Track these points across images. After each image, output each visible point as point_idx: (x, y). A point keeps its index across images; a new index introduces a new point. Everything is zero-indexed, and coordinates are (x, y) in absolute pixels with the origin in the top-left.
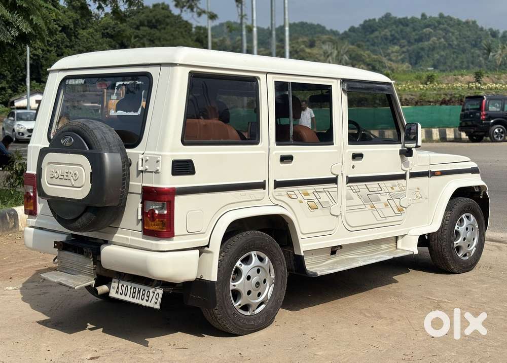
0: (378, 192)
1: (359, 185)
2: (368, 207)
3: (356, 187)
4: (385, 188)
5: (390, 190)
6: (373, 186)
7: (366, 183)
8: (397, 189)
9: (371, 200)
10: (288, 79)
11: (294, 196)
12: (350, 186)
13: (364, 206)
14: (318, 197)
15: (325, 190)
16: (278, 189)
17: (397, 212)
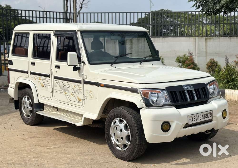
0: (67, 87)
1: (59, 81)
2: (64, 93)
3: (58, 82)
4: (71, 85)
5: (74, 88)
6: (66, 83)
7: (62, 81)
8: (77, 88)
9: (65, 90)
10: (37, 32)
11: (36, 79)
12: (56, 80)
13: (61, 92)
14: (44, 82)
15: (46, 79)
16: (32, 75)
17: (78, 100)
